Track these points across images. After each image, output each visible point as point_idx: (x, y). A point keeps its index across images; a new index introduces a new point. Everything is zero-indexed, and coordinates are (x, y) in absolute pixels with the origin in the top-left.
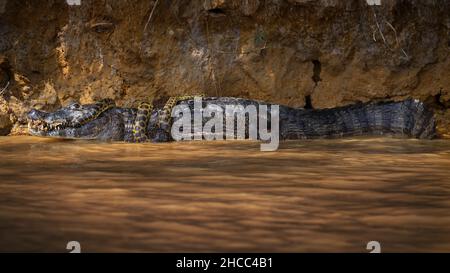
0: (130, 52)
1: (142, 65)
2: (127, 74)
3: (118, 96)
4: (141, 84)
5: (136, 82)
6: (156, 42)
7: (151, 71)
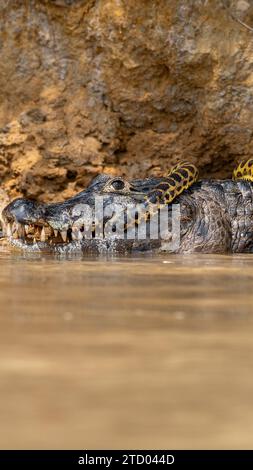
0: (143, 52)
1: (165, 83)
2: (130, 104)
3: (110, 154)
4: (160, 126)
5: (149, 124)
6: (208, 27)
7: (189, 96)
